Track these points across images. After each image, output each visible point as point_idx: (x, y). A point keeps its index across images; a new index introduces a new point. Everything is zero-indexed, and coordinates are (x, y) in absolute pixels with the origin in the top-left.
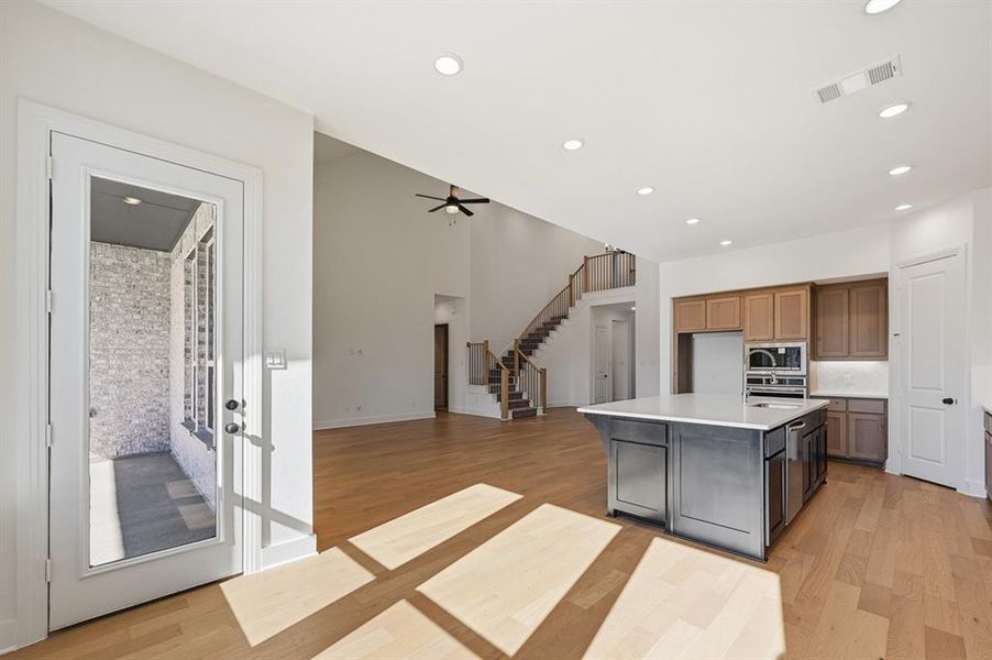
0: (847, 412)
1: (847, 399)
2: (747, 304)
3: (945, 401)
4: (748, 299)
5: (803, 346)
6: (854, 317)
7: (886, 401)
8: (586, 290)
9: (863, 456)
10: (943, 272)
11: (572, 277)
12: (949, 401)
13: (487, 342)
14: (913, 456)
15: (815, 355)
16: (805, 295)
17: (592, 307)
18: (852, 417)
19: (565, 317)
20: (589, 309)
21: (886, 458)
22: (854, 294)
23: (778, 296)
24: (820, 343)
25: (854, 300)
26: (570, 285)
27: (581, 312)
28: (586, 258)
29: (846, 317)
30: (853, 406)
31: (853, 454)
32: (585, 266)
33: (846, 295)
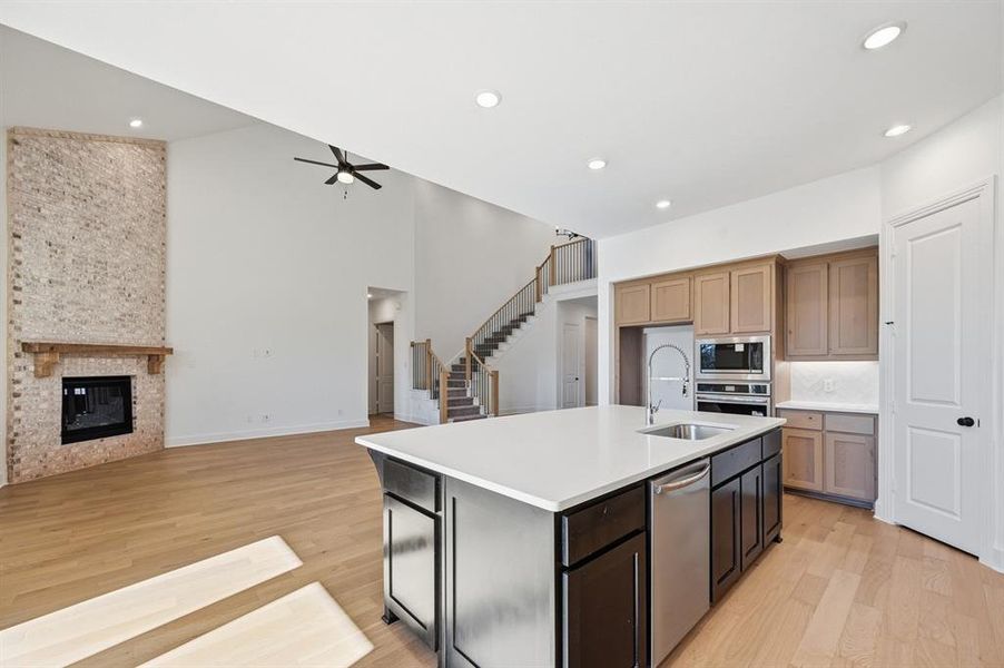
0: (823, 431)
1: (823, 413)
2: (698, 289)
3: (961, 422)
4: (699, 280)
5: (767, 342)
6: (835, 301)
7: (875, 417)
8: (553, 283)
9: (845, 491)
10: (960, 224)
11: (539, 269)
12: (967, 422)
13: (429, 340)
14: (913, 500)
15: (782, 353)
16: (768, 273)
17: (560, 302)
18: (831, 438)
19: (532, 314)
20: (555, 305)
21: (876, 498)
22: (834, 270)
23: (735, 275)
24: (791, 338)
25: (834, 278)
26: (537, 278)
27: (548, 309)
28: (553, 248)
29: (824, 304)
30: (831, 423)
31: (831, 489)
32: (551, 257)
33: (824, 272)
